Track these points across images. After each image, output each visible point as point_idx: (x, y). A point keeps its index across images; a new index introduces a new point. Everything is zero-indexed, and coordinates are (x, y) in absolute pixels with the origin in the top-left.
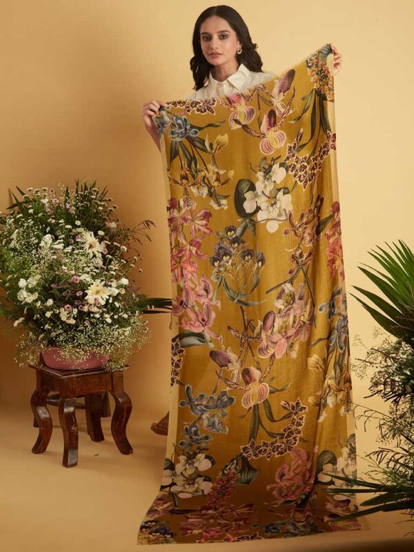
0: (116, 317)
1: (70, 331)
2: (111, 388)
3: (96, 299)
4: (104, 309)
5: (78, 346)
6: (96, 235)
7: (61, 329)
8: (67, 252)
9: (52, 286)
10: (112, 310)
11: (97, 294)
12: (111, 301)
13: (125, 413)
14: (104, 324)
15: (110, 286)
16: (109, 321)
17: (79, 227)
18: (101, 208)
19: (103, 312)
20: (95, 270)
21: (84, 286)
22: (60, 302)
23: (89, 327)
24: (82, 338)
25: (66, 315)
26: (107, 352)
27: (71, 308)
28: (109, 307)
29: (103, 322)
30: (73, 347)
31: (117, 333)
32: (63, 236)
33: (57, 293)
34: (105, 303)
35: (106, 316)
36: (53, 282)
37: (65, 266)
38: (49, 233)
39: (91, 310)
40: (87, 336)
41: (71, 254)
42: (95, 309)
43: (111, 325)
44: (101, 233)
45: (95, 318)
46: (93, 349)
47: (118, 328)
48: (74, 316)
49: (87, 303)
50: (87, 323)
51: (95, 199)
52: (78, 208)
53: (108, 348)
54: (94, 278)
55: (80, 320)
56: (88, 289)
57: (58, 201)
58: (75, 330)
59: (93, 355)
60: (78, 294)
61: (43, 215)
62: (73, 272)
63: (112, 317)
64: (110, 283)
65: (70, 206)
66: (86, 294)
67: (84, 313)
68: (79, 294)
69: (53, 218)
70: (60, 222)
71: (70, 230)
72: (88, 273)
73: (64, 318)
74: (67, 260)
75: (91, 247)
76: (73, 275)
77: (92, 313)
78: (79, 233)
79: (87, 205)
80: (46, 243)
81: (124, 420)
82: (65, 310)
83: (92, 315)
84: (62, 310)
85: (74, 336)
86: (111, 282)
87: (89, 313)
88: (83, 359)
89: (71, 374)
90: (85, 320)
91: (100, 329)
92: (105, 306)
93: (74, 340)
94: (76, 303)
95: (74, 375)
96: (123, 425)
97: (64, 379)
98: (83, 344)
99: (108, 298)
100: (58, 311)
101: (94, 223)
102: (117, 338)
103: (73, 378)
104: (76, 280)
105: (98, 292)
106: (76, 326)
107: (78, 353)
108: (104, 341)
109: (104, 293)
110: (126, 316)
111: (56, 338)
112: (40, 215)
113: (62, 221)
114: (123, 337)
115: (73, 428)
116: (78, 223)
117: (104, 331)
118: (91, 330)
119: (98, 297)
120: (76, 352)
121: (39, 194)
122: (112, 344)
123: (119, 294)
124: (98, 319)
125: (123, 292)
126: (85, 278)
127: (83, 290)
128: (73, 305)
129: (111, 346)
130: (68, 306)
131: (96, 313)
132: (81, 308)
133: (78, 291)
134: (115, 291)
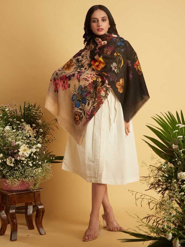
0: (34, 163)
1: (12, 170)
2: (34, 201)
5: (15, 177)
7: (7, 169)
9: (4, 148)
10: (32, 160)
11: (24, 151)
12: (32, 155)
13: (41, 213)
16: (31, 165)
17: (23, 122)
19: (28, 160)
21: (18, 147)
22: (6, 155)
24: (17, 174)
25: (9, 162)
26: (30, 181)
27: (11, 158)
28: (31, 158)
29: (28, 165)
30: (13, 178)
31: (34, 171)
34: (28, 156)
35: (29, 162)
36: (4, 146)
39: (21, 159)
40: (19, 173)
42: (23, 159)
43: (32, 167)
44: (34, 125)
45: (24, 163)
46: (22, 179)
47: (35, 169)
48: (13, 163)
49: (19, 155)
50: (19, 166)
53: (30, 179)
55: (16, 165)
56: (20, 148)
58: (15, 170)
61: (7, 117)
63: (32, 163)
66: (19, 151)
67: (18, 160)
69: (11, 119)
70: (14, 120)
71: (19, 124)
73: (8, 163)
81: (41, 217)
82: (9, 159)
83: (22, 162)
84: (7, 159)
85: (14, 172)
88: (17, 184)
89: (13, 193)
90: (18, 164)
91: (26, 169)
93: (13, 175)
94: (15, 156)
96: (40, 219)
97: (9, 195)
98: (18, 176)
100: (5, 160)
101: (31, 121)
102: (35, 174)
103: (14, 194)
104: (14, 144)
105: (25, 150)
106: (14, 167)
107: (15, 181)
109: (28, 150)
110: (40, 163)
111: (5, 174)
112: (5, 117)
114: (38, 173)
115: (15, 221)
116: (23, 120)
118: (22, 169)
122: (33, 177)
123: (36, 152)
125: (38, 150)
127: (18, 149)
129: (31, 178)
130: (10, 157)
131: (24, 161)
132: (16, 158)
133: (15, 150)
134: (34, 150)
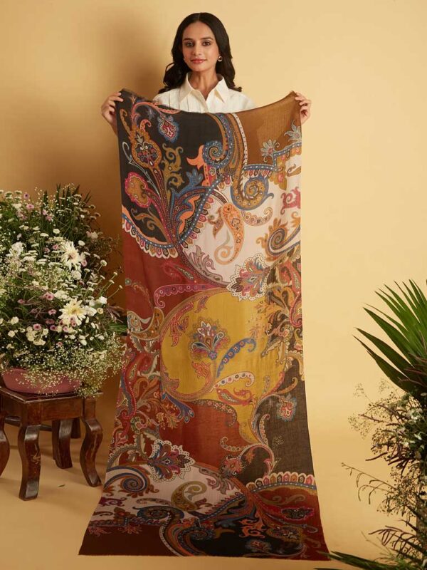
1: (38, 352)
2: (82, 415)
3: (72, 319)
4: (80, 330)
5: (47, 369)
6: (76, 244)
7: (27, 349)
8: (41, 265)
9: (19, 301)
10: (88, 331)
11: (73, 314)
12: (87, 321)
13: (95, 441)
14: (78, 346)
15: (88, 304)
16: (84, 343)
17: (58, 235)
18: (83, 216)
19: (79, 333)
20: (73, 286)
21: (59, 304)
22: (27, 320)
23: (62, 349)
24: (52, 361)
25: (34, 335)
26: (81, 377)
27: (40, 327)
28: (85, 327)
29: (78, 344)
30: (40, 370)
31: (91, 356)
32: (37, 245)
33: (25, 310)
34: (81, 323)
36: (20, 297)
37: (37, 280)
38: (21, 240)
39: (65, 331)
40: (58, 359)
41: (46, 267)
42: (70, 330)
43: (85, 347)
44: (81, 243)
45: (70, 339)
46: (64, 373)
47: (93, 351)
48: (44, 337)
49: (61, 324)
50: (59, 345)
51: (77, 206)
52: (57, 215)
53: (81, 373)
54: (71, 295)
55: (51, 341)
56: (63, 308)
57: (33, 207)
58: (45, 352)
59: (65, 380)
60: (50, 313)
61: (14, 221)
62: (46, 288)
63: (87, 339)
64: (87, 301)
65: (49, 213)
66: (61, 313)
67: (57, 333)
68: (52, 312)
69: (26, 225)
70: (34, 229)
71: (46, 239)
72: (64, 289)
73: (31, 338)
74: (39, 274)
75: (70, 258)
76: (45, 291)
77: (67, 334)
78: (57, 242)
79: (69, 211)
80: (16, 252)
81: (93, 450)
82: (33, 330)
83: (66, 337)
84: (30, 329)
85: (42, 358)
86: (89, 299)
87: (63, 334)
88: (52, 384)
89: (37, 399)
90: (57, 342)
91: (74, 352)
92: (81, 327)
93: (42, 362)
94: (47, 322)
95: (41, 400)
96: (92, 454)
97: (27, 405)
98: (53, 367)
99: (85, 317)
100: (24, 330)
101: (75, 232)
102: (92, 363)
104: (50, 297)
105: (74, 312)
106: (46, 347)
107: (47, 377)
108: (78, 365)
109: (81, 312)
110: (102, 338)
111: (20, 359)
112: (10, 220)
113: (37, 228)
114: (98, 361)
115: (35, 457)
116: (56, 231)
117: (78, 354)
118: (65, 352)
119: (74, 316)
120: (44, 376)
121: (11, 197)
122: (86, 368)
123: (96, 314)
124: (73, 340)
125: (101, 311)
126: (61, 295)
127: (57, 308)
128: (44, 325)
129: (85, 371)
130: (37, 325)
131: (71, 334)
132: (54, 328)
133: (51, 309)
134: (93, 312)
